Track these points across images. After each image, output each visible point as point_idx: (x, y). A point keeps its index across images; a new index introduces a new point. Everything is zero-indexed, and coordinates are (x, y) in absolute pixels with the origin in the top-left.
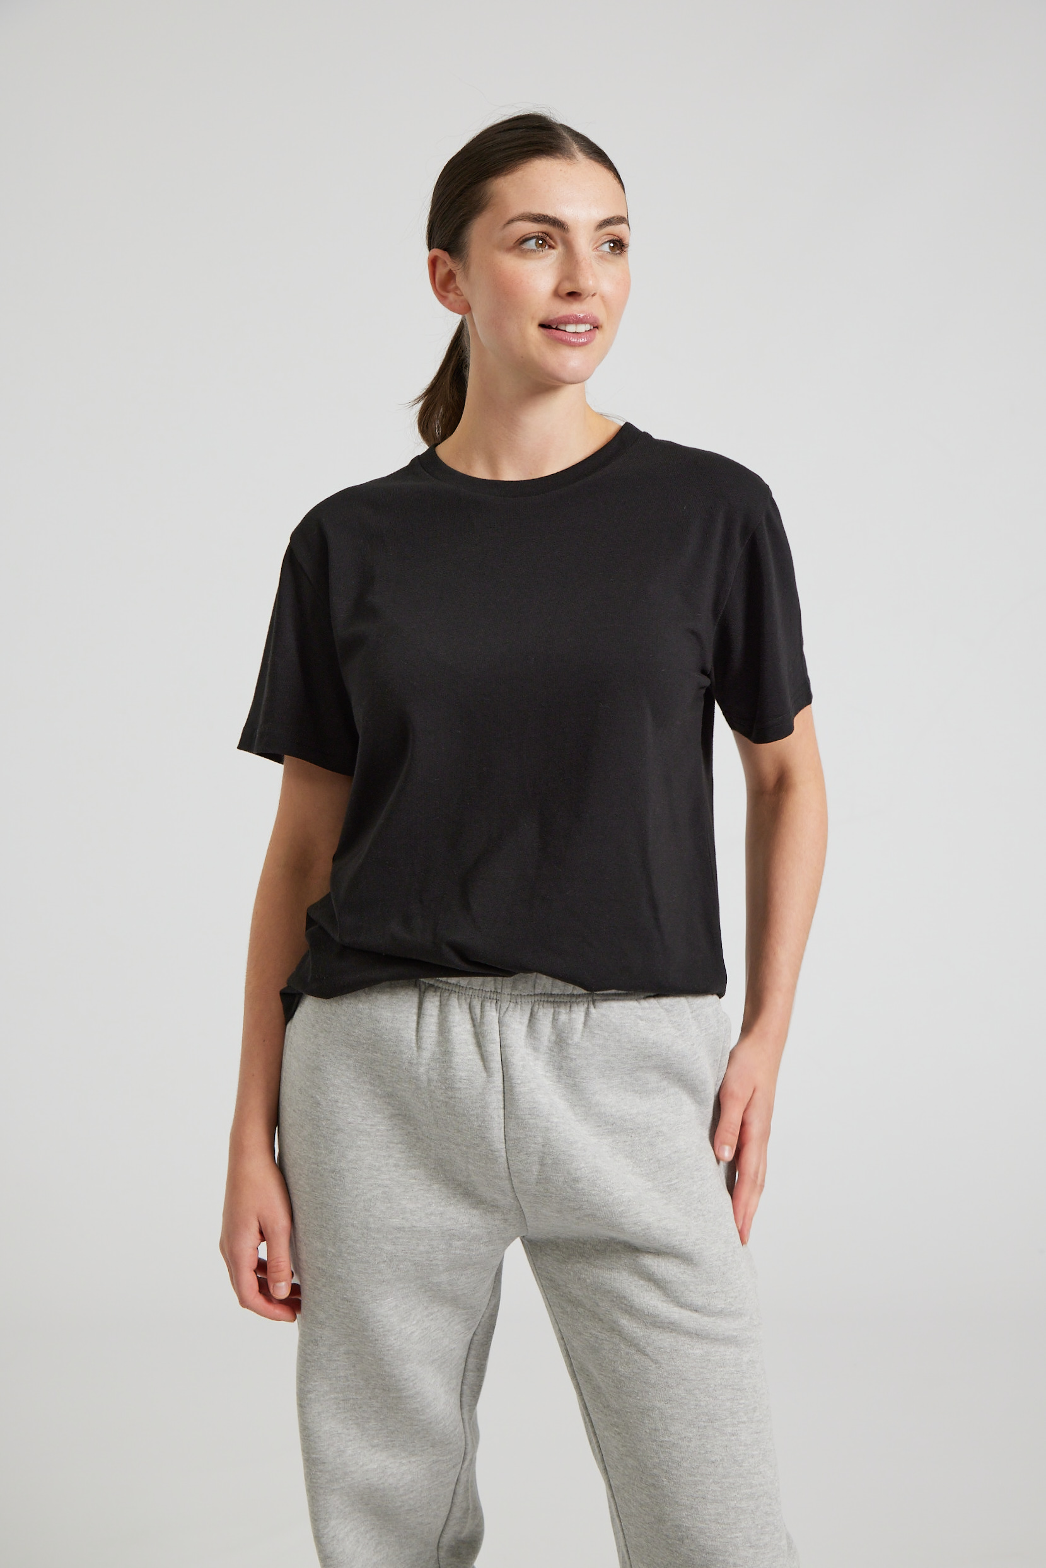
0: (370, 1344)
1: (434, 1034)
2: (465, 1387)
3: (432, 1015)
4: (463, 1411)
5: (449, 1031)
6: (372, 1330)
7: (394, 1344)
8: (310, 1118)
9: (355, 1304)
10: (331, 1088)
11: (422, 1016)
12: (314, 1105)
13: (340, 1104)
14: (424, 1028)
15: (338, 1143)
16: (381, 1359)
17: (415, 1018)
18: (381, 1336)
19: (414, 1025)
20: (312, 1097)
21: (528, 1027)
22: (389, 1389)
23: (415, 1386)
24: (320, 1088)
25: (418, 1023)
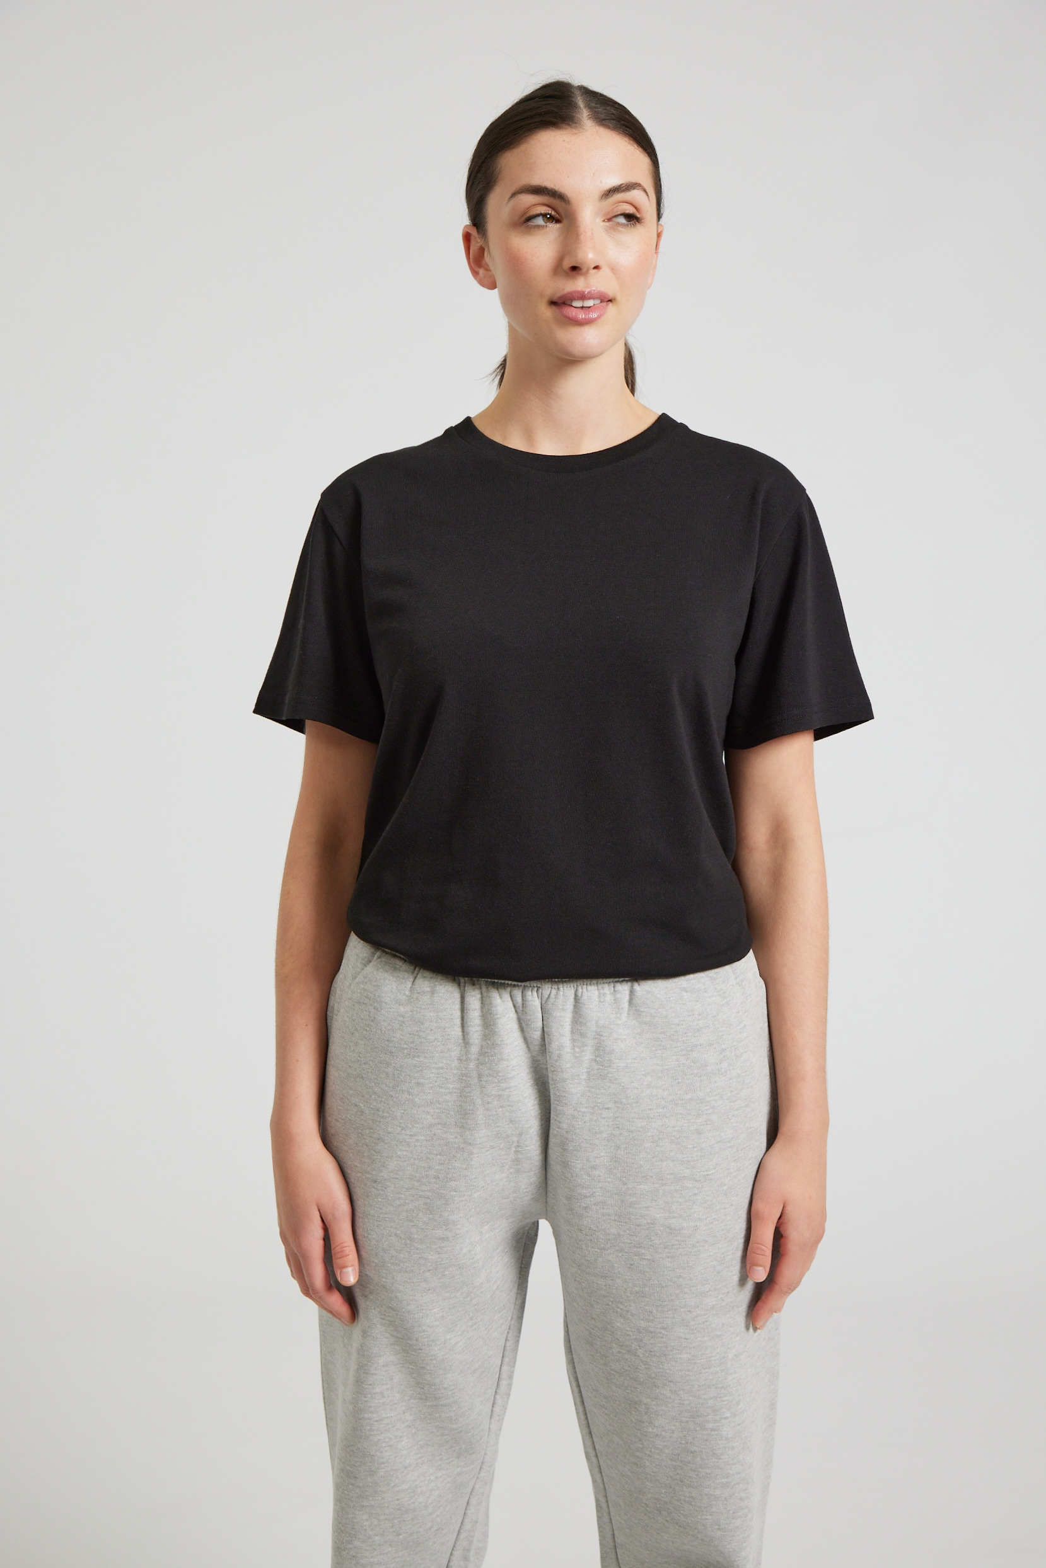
0: (414, 1353)
1: (479, 1028)
2: (498, 1397)
3: (475, 1010)
4: (492, 1420)
5: (494, 1024)
6: (417, 1340)
7: (437, 1354)
8: (354, 1126)
9: (400, 1314)
10: (373, 1096)
11: (465, 1011)
12: (359, 1113)
13: (380, 1113)
14: (469, 1023)
15: (379, 1152)
16: (423, 1368)
17: (459, 1013)
18: (424, 1345)
19: (458, 1021)
20: (356, 1105)
21: (573, 1012)
22: (426, 1397)
23: (454, 1395)
24: (363, 1096)
25: (463, 1018)
